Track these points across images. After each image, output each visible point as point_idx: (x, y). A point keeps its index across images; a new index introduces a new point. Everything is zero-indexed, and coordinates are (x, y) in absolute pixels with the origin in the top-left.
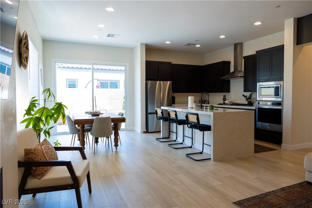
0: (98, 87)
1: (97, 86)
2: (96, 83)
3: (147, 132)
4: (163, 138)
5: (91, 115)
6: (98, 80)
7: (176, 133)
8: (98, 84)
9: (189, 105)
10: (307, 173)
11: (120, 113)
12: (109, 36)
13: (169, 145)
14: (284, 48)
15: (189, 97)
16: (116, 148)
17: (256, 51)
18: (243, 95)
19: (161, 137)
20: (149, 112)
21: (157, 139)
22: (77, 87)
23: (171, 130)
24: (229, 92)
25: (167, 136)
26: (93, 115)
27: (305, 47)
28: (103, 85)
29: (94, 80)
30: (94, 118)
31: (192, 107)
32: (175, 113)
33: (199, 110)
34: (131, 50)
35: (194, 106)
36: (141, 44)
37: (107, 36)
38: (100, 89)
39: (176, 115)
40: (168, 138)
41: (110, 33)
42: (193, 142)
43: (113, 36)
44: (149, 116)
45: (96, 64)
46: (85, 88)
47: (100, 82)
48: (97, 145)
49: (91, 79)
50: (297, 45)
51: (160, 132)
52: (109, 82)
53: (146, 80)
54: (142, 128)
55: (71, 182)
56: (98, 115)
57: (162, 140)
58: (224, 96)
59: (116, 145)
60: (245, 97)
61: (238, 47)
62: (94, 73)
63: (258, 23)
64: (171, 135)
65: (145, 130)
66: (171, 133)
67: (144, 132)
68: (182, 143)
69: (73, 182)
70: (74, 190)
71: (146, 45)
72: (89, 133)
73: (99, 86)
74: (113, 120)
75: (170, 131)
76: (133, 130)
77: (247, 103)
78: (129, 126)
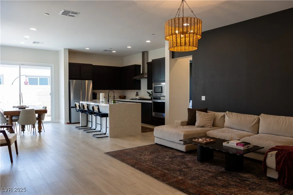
0: (26, 84)
1: (25, 82)
2: (23, 79)
3: (70, 123)
4: (81, 127)
5: (18, 108)
6: (26, 76)
7: (92, 122)
8: (26, 80)
9: (101, 100)
10: (155, 138)
11: (44, 107)
12: (34, 42)
13: (84, 130)
14: (165, 60)
15: (101, 94)
16: (40, 134)
17: (152, 60)
18: (147, 92)
19: (80, 126)
20: (72, 106)
21: (76, 127)
22: (3, 84)
23: (89, 120)
24: (140, 89)
25: (85, 125)
26: (20, 109)
27: (178, 60)
28: (33, 81)
29: (21, 77)
30: (21, 110)
31: (102, 101)
32: (97, 107)
33: (107, 104)
34: (56, 53)
35: (104, 101)
36: (65, 49)
37: (33, 43)
38: (29, 86)
39: (98, 109)
40: (86, 126)
41: (35, 41)
42: (102, 128)
43: (38, 43)
44: (72, 109)
45: (23, 65)
46: (12, 84)
47: (29, 78)
48: (24, 132)
49: (19, 76)
50: (172, 58)
51: (80, 123)
52: (38, 78)
53: (69, 79)
54: (65, 120)
55: (5, 142)
56: (25, 108)
57: (81, 128)
58: (137, 93)
59: (40, 131)
60: (149, 93)
61: (145, 54)
62: (22, 69)
63: (148, 41)
64: (88, 124)
65: (69, 122)
66: (88, 122)
67: (68, 123)
68: (100, 131)
69: (7, 142)
70: (7, 146)
71: (69, 49)
72: (16, 123)
73: (27, 82)
74: (37, 112)
75: (87, 121)
76: (59, 122)
77: (150, 98)
78: (55, 119)
